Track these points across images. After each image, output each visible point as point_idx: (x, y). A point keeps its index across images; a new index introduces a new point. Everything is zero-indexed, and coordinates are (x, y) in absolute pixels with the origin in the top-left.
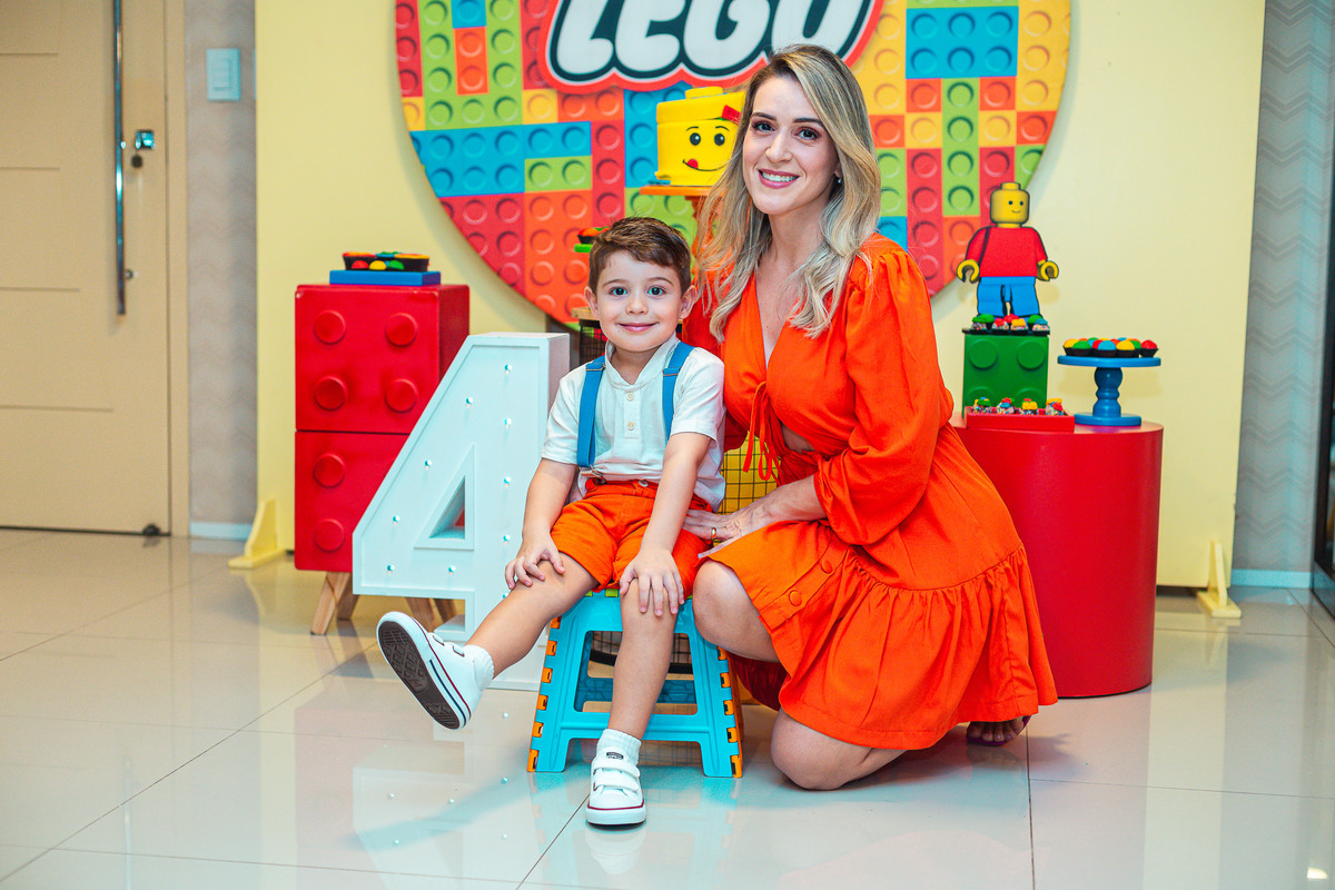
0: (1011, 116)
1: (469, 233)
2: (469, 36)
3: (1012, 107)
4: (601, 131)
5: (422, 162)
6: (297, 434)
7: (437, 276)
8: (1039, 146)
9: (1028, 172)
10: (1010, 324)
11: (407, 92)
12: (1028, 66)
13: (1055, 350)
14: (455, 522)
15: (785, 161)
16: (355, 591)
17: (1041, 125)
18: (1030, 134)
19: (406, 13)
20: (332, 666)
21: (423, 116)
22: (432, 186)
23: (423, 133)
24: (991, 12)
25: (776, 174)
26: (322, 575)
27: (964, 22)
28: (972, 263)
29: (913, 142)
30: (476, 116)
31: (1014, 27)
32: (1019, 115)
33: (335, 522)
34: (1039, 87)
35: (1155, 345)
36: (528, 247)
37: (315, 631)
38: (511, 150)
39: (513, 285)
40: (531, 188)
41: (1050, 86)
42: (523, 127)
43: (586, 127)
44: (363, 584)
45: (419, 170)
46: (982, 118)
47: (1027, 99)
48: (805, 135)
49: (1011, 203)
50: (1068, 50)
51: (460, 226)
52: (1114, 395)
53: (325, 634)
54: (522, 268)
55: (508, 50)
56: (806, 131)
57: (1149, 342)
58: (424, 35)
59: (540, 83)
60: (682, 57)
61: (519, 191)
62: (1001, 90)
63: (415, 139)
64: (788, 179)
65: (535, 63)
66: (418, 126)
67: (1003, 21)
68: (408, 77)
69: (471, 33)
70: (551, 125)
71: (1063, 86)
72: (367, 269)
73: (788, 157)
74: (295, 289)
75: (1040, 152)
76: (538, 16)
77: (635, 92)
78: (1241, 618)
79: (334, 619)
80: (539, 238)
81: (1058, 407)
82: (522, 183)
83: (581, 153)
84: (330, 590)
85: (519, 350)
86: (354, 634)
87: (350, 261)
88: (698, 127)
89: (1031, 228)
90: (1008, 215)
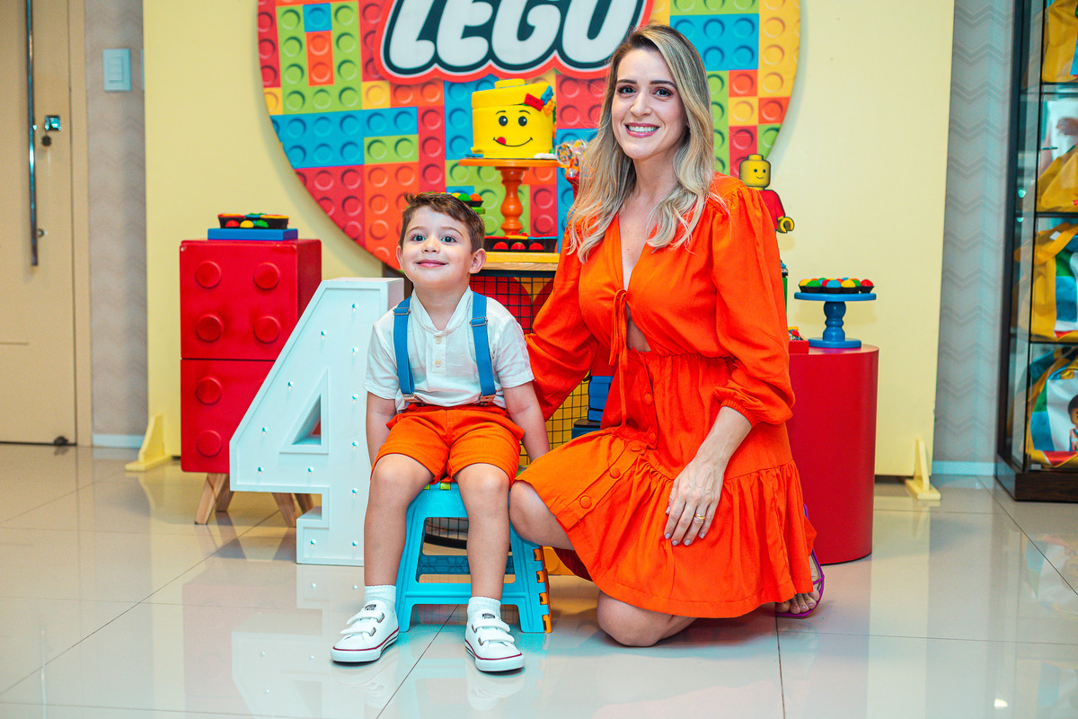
0: (754, 101)
1: (319, 197)
2: (318, 38)
3: (755, 94)
4: (426, 114)
5: (280, 140)
6: (182, 361)
7: (295, 232)
8: (777, 125)
9: (768, 146)
11: (267, 83)
12: (767, 61)
13: (793, 288)
14: (313, 431)
15: (646, 115)
16: (232, 488)
17: (777, 108)
18: (768, 115)
19: (266, 19)
20: (213, 549)
21: (281, 103)
22: (289, 159)
23: (282, 117)
24: (737, 19)
25: (639, 126)
26: (204, 475)
27: (716, 26)
30: (325, 103)
31: (756, 30)
32: (760, 100)
33: (215, 432)
34: (776, 79)
35: (871, 284)
36: (367, 207)
37: (199, 522)
38: (353, 130)
39: (355, 239)
40: (369, 161)
41: (785, 77)
42: (364, 111)
43: (414, 111)
44: (238, 483)
45: (279, 146)
46: (731, 103)
47: (767, 88)
48: (661, 93)
49: (756, 171)
50: (798, 48)
51: (312, 192)
52: (839, 323)
53: (207, 524)
54: (363, 226)
55: (351, 49)
56: (661, 90)
57: (867, 281)
58: (282, 38)
59: (376, 76)
60: (491, 55)
61: (359, 163)
62: (746, 80)
63: (274, 121)
64: (650, 129)
65: (371, 60)
66: (277, 111)
67: (748, 25)
68: (268, 71)
69: (319, 36)
70: (385, 110)
71: (795, 77)
72: (238, 227)
73: (648, 111)
74: (180, 244)
75: (777, 130)
76: (374, 22)
77: (453, 83)
78: (941, 500)
79: (214, 511)
80: (377, 200)
81: (795, 333)
82: (362, 157)
83: (410, 132)
84: (210, 489)
85: (363, 292)
86: (230, 523)
87: (224, 221)
88: (505, 112)
89: (772, 191)
90: (754, 181)
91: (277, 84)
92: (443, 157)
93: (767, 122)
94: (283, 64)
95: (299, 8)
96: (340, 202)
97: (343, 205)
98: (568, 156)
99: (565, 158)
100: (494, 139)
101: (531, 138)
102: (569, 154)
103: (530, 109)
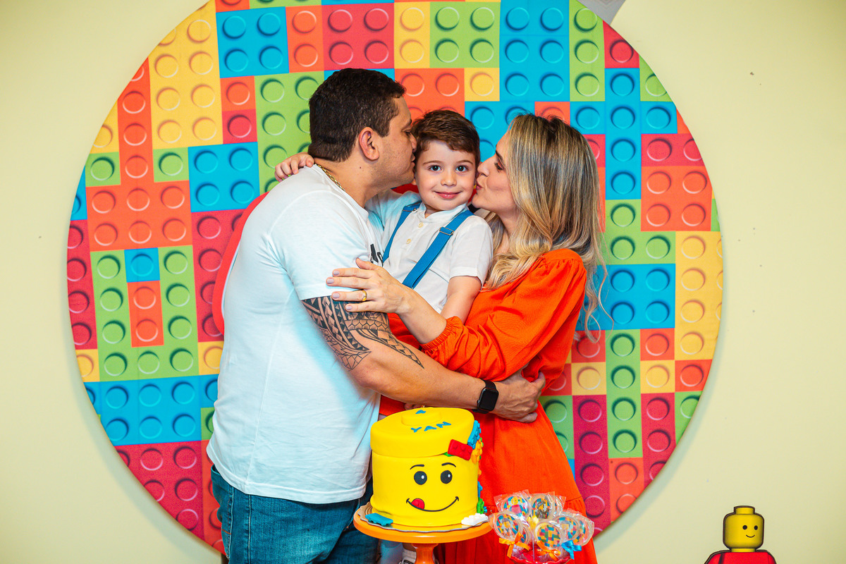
0: (670, 365)
1: (146, 479)
2: (143, 289)
3: (672, 357)
5: (98, 411)
8: (696, 393)
9: (688, 417)
11: (80, 344)
12: (684, 318)
17: (697, 373)
18: (688, 382)
19: (79, 267)
21: (99, 368)
22: (108, 435)
23: (100, 384)
24: (649, 269)
27: (625, 278)
29: (578, 390)
30: (153, 368)
31: (671, 282)
32: (677, 363)
34: (696, 338)
36: (205, 492)
38: (188, 399)
39: (192, 529)
40: (208, 436)
41: (706, 337)
42: (200, 377)
45: (94, 420)
46: (643, 367)
47: (685, 350)
49: (745, 527)
51: (138, 474)
54: (200, 512)
55: (185, 303)
58: (98, 289)
59: (215, 335)
61: (196, 438)
62: (661, 341)
63: (89, 389)
65: (210, 315)
66: (94, 378)
67: (662, 276)
68: (81, 329)
69: (144, 287)
71: (717, 337)
75: (698, 398)
76: (213, 271)
82: (199, 432)
88: (423, 466)
89: (765, 552)
90: (743, 540)
91: (93, 345)
93: (686, 389)
94: (100, 320)
95: (120, 254)
96: (172, 486)
97: (176, 489)
98: (512, 529)
99: (507, 530)
100: (407, 501)
101: (457, 498)
102: (514, 527)
103: (455, 459)
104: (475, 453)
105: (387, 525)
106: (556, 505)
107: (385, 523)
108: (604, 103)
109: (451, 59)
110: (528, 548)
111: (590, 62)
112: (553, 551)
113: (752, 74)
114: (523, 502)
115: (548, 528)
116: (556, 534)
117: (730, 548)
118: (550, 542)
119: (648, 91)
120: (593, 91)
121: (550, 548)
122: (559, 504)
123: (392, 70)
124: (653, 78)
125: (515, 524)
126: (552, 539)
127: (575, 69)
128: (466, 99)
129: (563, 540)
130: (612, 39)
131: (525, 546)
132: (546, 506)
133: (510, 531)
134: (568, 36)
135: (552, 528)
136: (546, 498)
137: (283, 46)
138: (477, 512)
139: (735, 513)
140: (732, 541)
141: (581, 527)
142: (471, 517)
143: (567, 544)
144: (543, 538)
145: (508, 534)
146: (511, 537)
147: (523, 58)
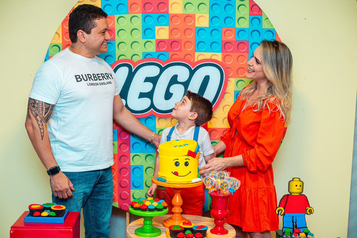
4: (122, 132)
10: (299, 235)
28: (282, 208)
43: (116, 131)
49: (296, 186)
60: (152, 106)
72: (40, 216)
74: (10, 229)
75: (281, 142)
87: (32, 211)
88: (178, 159)
89: (304, 195)
90: (295, 190)
92: (129, 152)
98: (210, 183)
99: (209, 184)
100: (172, 172)
101: (190, 172)
102: (211, 182)
103: (190, 157)
104: (197, 155)
105: (164, 181)
106: (227, 175)
107: (163, 180)
108: (249, 29)
109: (190, 10)
110: (216, 190)
111: (244, 13)
112: (225, 192)
113: (305, 19)
114: (215, 174)
115: (224, 183)
116: (227, 185)
117: (291, 193)
118: (224, 188)
119: (265, 24)
120: (245, 24)
121: (224, 190)
122: (228, 175)
123: (168, 14)
124: (267, 19)
125: (212, 181)
126: (225, 187)
127: (238, 15)
128: (196, 26)
129: (229, 187)
130: (253, 4)
131: (215, 189)
132: (223, 175)
133: (210, 184)
134: (235, 3)
135: (225, 183)
136: (223, 173)
137: (126, 4)
138: (197, 177)
139: (293, 180)
140: (291, 191)
141: (236, 183)
142: (195, 179)
143: (230, 189)
144: (222, 186)
145: (209, 185)
146: (210, 186)
147: (218, 11)
